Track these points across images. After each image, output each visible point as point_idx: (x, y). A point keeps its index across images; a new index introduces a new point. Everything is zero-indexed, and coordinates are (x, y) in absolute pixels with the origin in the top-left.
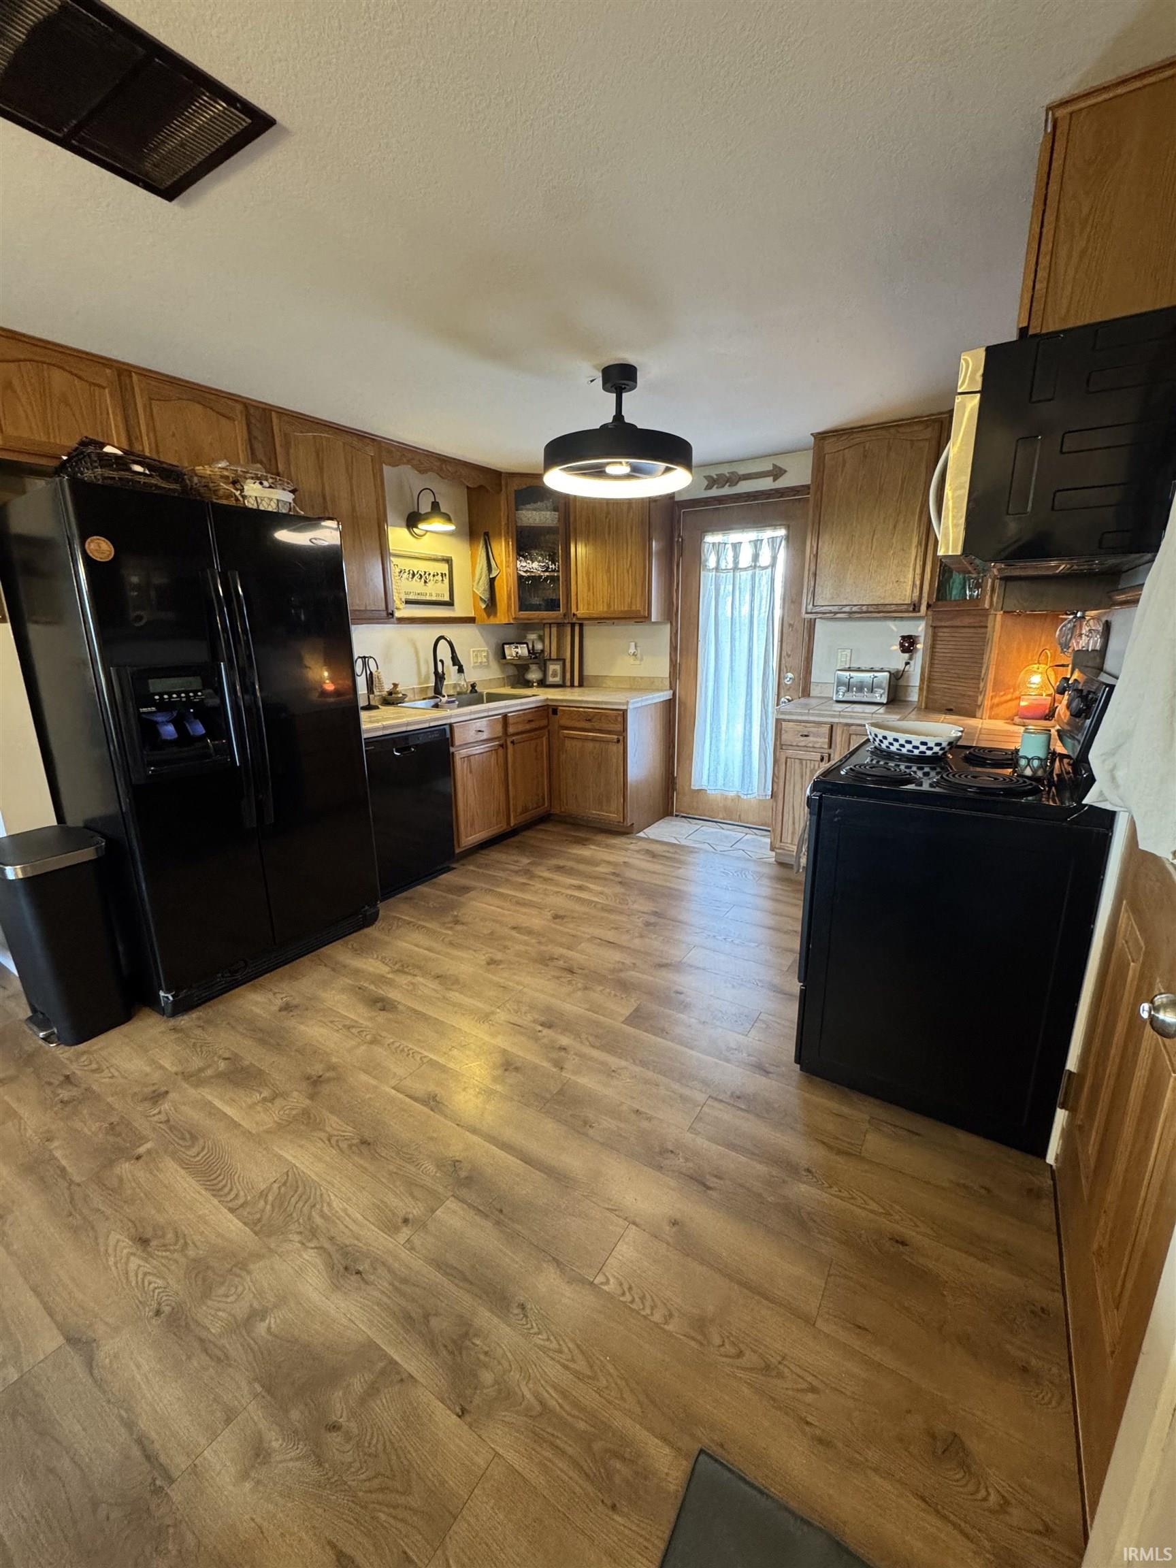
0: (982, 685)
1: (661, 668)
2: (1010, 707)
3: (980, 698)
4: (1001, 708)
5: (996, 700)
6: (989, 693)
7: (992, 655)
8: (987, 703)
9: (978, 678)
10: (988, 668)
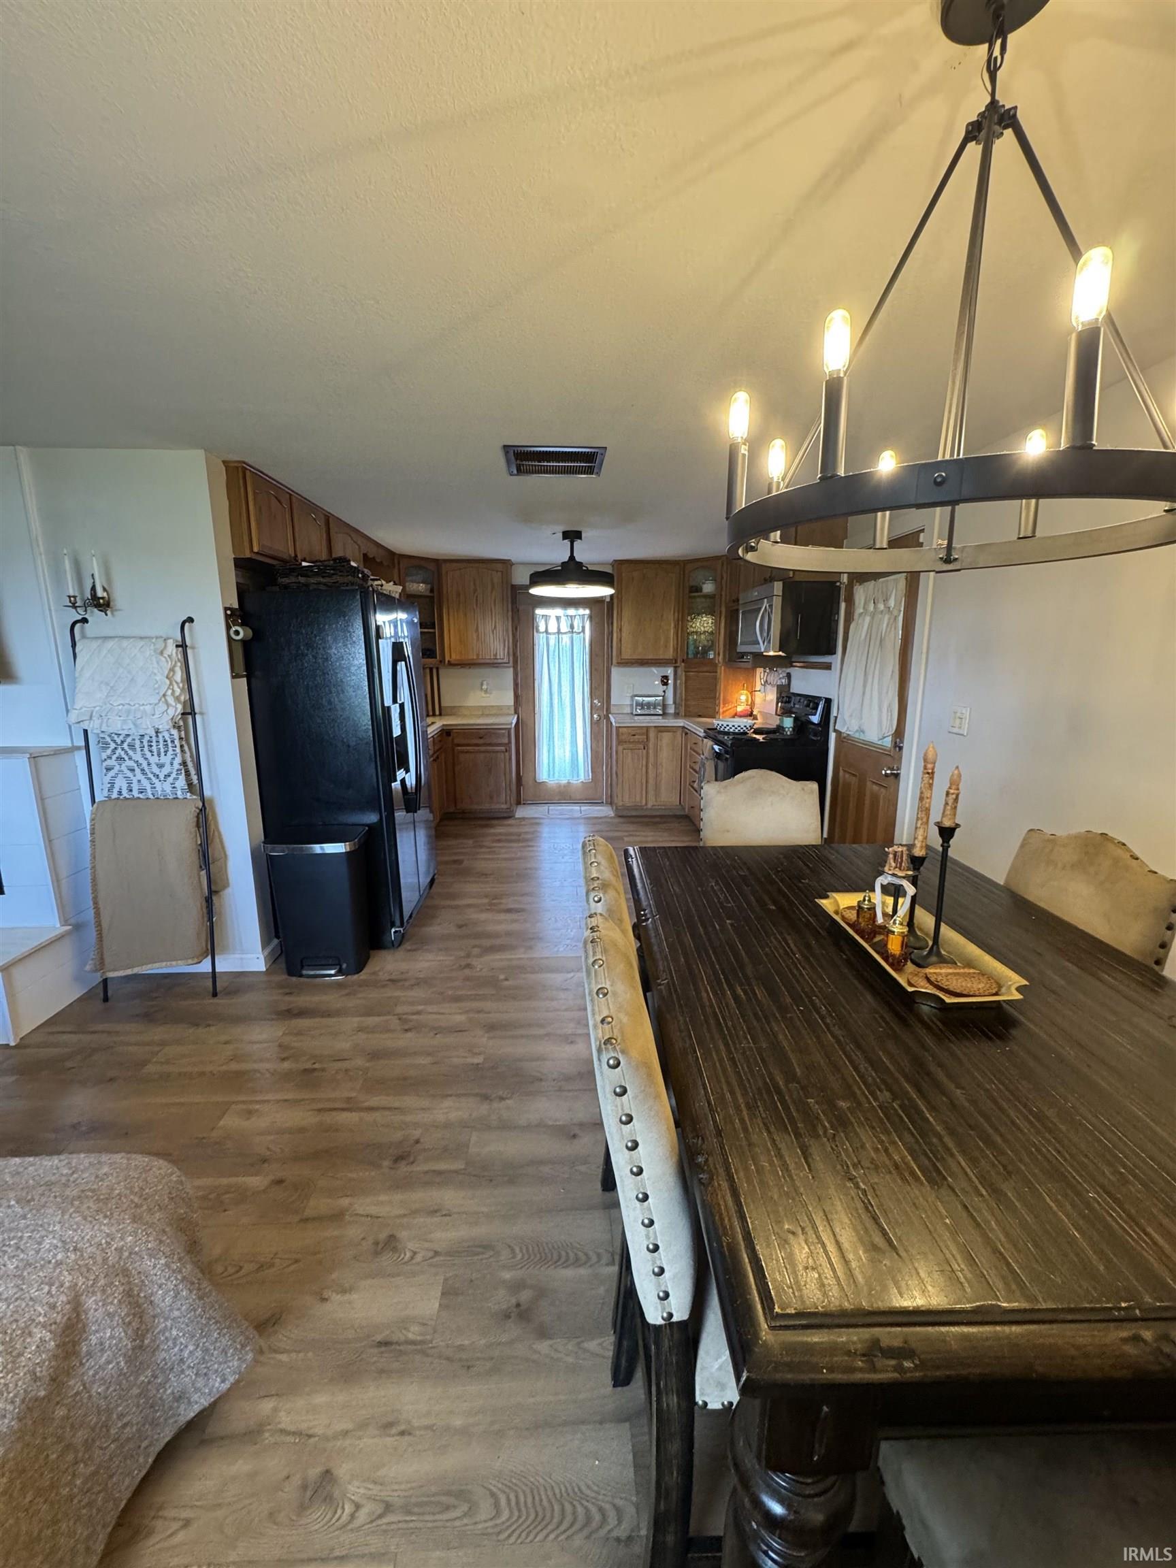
0: (717, 702)
1: (509, 699)
2: (732, 712)
3: (717, 708)
4: (727, 713)
5: (725, 709)
6: (722, 706)
7: (722, 685)
8: (721, 710)
9: (715, 698)
10: (720, 694)
